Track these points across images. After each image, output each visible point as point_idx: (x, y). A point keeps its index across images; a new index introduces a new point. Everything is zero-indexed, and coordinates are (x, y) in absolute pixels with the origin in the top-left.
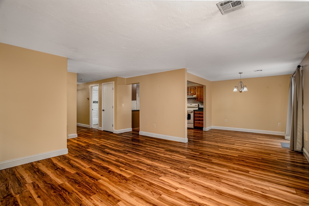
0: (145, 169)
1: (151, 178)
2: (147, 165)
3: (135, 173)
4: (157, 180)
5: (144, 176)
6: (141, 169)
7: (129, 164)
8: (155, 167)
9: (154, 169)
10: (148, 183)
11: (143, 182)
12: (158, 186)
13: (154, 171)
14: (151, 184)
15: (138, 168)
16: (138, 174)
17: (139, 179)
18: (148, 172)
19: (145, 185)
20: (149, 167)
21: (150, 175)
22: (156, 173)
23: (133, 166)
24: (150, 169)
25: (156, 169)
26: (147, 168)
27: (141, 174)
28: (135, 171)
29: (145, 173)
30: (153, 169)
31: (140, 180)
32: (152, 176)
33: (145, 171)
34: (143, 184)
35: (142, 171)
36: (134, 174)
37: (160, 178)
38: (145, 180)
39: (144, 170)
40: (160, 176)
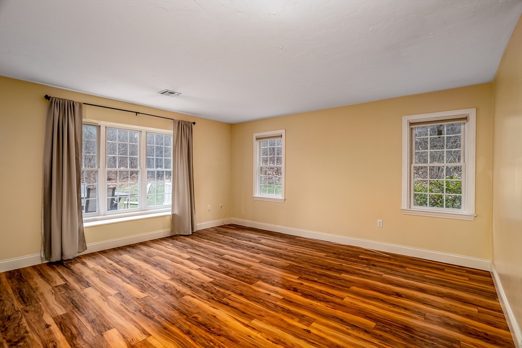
0: (233, 295)
1: (226, 281)
2: (227, 305)
3: (251, 288)
4: (217, 278)
5: (236, 284)
6: (241, 295)
7: (268, 307)
8: (213, 299)
9: (216, 295)
10: (231, 275)
11: (237, 276)
12: (219, 272)
13: (218, 291)
14: (227, 274)
15: (246, 297)
16: (244, 286)
17: (243, 279)
18: (228, 290)
19: (234, 273)
20: (225, 299)
21: (227, 284)
22: (215, 287)
23: (258, 302)
24: (224, 295)
25: (212, 293)
26: (230, 297)
27: (240, 287)
28: (251, 291)
29: (233, 288)
30: (219, 295)
31: (241, 278)
32: (223, 283)
33: (233, 292)
34: (238, 274)
35: (239, 292)
36: (251, 286)
37: (212, 280)
38: (235, 278)
39: (236, 293)
40: (211, 282)
